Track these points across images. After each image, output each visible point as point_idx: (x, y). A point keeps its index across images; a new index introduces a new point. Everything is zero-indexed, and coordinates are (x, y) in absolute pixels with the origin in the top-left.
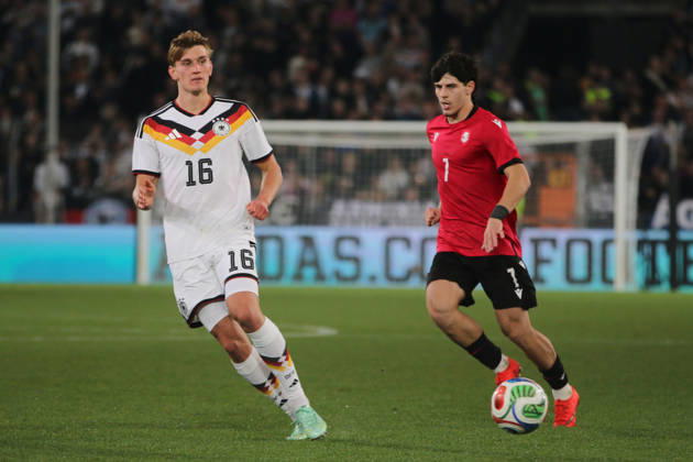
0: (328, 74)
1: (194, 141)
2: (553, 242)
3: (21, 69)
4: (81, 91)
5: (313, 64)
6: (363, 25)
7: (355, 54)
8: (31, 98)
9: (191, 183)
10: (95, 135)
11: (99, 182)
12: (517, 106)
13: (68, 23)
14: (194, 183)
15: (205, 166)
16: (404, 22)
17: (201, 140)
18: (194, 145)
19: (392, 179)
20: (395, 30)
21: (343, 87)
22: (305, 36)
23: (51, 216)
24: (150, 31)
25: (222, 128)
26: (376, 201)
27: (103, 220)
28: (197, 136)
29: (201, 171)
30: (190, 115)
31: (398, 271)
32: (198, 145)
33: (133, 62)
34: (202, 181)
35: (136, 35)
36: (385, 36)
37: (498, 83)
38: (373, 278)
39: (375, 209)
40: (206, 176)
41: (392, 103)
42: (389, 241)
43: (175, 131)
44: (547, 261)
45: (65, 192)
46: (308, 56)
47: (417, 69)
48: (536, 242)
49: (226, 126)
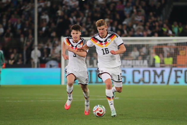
0: (116, 23)
1: (103, 44)
2: (181, 71)
3: (27, 22)
4: (44, 29)
5: (111, 21)
6: (125, 9)
7: (123, 17)
8: (30, 31)
9: (104, 54)
10: (49, 42)
11: (50, 55)
12: (170, 32)
13: (40, 9)
14: (105, 54)
15: (107, 50)
16: (137, 8)
17: (105, 44)
18: (103, 45)
19: (135, 53)
20: (135, 10)
21: (120, 27)
22: (109, 12)
23: (36, 65)
24: (64, 11)
25: (109, 40)
26: (130, 60)
27: (51, 66)
28: (104, 43)
29: (106, 51)
30: (102, 38)
31: (136, 80)
32: (104, 45)
33: (59, 21)
34: (107, 53)
35: (60, 12)
36: (132, 12)
37: (165, 25)
38: (129, 82)
39: (129, 62)
40: (107, 52)
41: (134, 32)
42: (134, 71)
43: (98, 41)
44: (180, 77)
45: (40, 58)
46: (110, 18)
47: (141, 21)
48: (176, 71)
49: (110, 40)
